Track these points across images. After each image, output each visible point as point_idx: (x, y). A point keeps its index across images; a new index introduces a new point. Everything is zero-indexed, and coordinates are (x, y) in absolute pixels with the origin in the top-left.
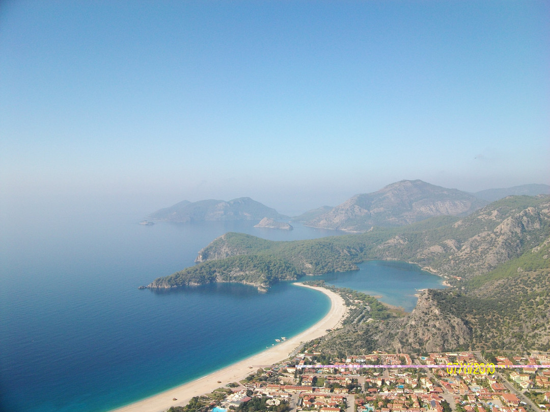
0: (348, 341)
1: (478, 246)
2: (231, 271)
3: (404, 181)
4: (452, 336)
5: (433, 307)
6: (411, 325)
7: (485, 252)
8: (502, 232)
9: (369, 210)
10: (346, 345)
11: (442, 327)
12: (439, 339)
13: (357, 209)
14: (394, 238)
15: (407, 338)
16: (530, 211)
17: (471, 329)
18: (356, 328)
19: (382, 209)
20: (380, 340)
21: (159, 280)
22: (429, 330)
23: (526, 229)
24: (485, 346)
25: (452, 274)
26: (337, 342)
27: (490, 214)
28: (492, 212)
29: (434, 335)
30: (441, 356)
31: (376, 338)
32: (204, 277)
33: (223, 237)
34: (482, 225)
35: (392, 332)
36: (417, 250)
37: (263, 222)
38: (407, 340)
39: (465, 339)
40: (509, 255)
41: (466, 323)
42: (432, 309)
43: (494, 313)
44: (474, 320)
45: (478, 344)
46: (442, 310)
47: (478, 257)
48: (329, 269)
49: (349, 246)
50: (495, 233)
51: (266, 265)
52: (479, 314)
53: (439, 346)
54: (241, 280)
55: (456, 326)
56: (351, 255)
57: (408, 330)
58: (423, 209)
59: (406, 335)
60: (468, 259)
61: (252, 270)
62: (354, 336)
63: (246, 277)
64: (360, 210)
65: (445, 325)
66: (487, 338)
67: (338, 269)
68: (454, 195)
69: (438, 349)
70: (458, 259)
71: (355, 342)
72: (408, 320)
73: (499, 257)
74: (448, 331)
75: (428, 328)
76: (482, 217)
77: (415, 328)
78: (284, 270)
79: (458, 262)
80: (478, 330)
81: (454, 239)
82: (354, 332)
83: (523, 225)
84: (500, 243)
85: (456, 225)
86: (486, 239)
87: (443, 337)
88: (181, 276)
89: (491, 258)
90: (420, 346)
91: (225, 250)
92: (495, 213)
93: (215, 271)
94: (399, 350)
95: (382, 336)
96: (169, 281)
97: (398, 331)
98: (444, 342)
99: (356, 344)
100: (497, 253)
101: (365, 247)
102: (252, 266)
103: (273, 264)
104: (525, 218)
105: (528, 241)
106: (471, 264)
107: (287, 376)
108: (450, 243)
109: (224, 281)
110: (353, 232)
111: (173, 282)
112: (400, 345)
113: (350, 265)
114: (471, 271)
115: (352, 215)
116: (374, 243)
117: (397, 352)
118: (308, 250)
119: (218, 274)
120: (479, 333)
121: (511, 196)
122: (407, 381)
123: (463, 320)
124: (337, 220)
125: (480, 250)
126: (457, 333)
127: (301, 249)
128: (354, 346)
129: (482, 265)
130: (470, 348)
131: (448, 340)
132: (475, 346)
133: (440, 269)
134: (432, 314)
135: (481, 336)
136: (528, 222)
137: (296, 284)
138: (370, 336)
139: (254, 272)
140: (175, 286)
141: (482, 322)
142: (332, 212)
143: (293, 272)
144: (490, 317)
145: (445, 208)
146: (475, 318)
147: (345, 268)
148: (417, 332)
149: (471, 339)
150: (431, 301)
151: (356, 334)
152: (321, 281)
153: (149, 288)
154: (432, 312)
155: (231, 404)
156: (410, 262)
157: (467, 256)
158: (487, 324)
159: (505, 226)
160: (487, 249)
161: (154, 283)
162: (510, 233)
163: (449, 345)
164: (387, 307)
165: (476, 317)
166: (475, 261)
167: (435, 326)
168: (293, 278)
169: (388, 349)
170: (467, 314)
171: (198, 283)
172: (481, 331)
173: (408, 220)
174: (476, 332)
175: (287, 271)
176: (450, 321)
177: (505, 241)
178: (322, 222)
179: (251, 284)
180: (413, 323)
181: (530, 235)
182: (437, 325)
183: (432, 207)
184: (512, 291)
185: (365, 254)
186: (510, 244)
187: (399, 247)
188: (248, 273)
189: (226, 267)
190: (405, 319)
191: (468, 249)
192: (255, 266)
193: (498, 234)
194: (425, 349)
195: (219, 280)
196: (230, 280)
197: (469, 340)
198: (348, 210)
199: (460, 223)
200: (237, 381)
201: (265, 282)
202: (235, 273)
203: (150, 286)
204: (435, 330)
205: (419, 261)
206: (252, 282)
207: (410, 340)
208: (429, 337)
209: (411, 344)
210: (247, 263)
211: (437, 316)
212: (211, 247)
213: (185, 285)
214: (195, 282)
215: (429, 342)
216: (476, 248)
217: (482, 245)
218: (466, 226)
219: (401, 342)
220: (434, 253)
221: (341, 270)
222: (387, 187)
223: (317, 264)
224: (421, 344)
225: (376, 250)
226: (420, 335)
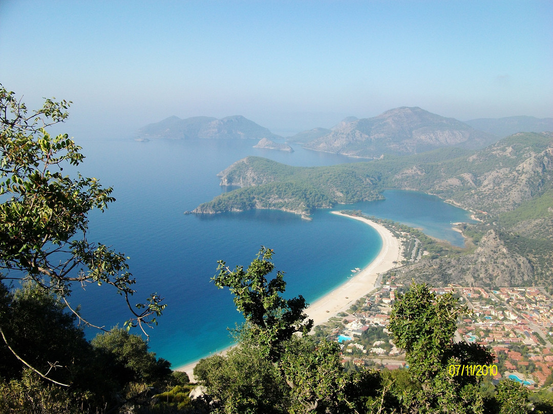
0: (426, 275)
1: (501, 182)
2: (269, 198)
3: (404, 108)
4: (519, 273)
5: (501, 247)
6: (482, 262)
7: (507, 189)
8: (525, 170)
9: (369, 136)
10: (425, 278)
11: (510, 265)
12: (507, 275)
13: (358, 133)
14: (412, 169)
15: (478, 273)
16: (551, 152)
17: (533, 267)
18: (431, 263)
19: (382, 135)
20: (453, 274)
21: (203, 206)
22: (498, 267)
23: (547, 169)
24: (546, 283)
25: (477, 208)
26: (416, 275)
27: (504, 150)
28: (506, 148)
29: (503, 271)
30: (511, 291)
31: (449, 272)
32: (245, 203)
33: (245, 160)
34: (496, 160)
35: (464, 267)
36: (434, 181)
37: (262, 142)
38: (479, 276)
39: (528, 276)
40: (532, 193)
41: (530, 262)
42: (499, 248)
43: (551, 253)
44: (534, 259)
45: (540, 281)
46: (509, 249)
47: (501, 194)
48: (358, 198)
49: (368, 174)
50: (517, 171)
51: (303, 193)
52: (538, 254)
53: (507, 281)
54: (280, 207)
55: (522, 264)
56: (373, 184)
57: (479, 266)
58: (423, 137)
59: (477, 271)
60: (492, 194)
61: (291, 198)
62: (430, 270)
63: (286, 205)
64: (361, 135)
65: (513, 263)
66: (547, 276)
67: (367, 199)
68: (452, 124)
69: (506, 284)
70: (482, 194)
71: (432, 275)
72: (478, 257)
73: (523, 195)
74: (515, 268)
75: (498, 265)
76: (497, 152)
77: (486, 264)
78: (320, 198)
79: (481, 197)
80: (539, 268)
81: (470, 172)
82: (430, 266)
83: (544, 165)
84: (524, 182)
85: (471, 159)
86: (509, 176)
87: (510, 274)
88: (223, 202)
89: (515, 195)
90: (490, 281)
91: (250, 174)
92: (510, 149)
93: (254, 198)
94: (472, 284)
95: (455, 270)
96: (213, 207)
97: (469, 266)
98: (512, 278)
99: (434, 278)
100: (521, 191)
101: (382, 176)
102: (290, 194)
103: (309, 193)
104: (546, 158)
105: (548, 181)
106: (495, 200)
107: (385, 307)
108: (467, 177)
109: (263, 208)
110: (355, 157)
111: (217, 208)
112: (473, 279)
113: (377, 195)
114: (496, 206)
115: (353, 139)
116: (390, 172)
117: (470, 285)
118: (336, 178)
119: (257, 201)
120: (540, 271)
121: (521, 133)
122: (493, 313)
123: (527, 259)
124: (337, 144)
125: (503, 186)
126: (522, 270)
127: (329, 177)
128: (432, 279)
129: (506, 201)
130: (533, 284)
131: (514, 277)
132: (538, 283)
133: (464, 203)
134: (500, 253)
135: (542, 274)
136: (549, 162)
137: (334, 213)
138: (445, 270)
139: (293, 199)
140: (219, 212)
141: (541, 260)
142: (331, 136)
143: (328, 201)
144: (547, 257)
145: (445, 138)
146: (535, 258)
147: (373, 198)
148: (487, 268)
149: (534, 276)
150: (499, 240)
151: (431, 268)
152: (358, 211)
153: (194, 213)
154: (500, 250)
155: (354, 333)
156: (429, 194)
157: (490, 191)
158: (546, 263)
159: (527, 165)
160: (510, 186)
161: (199, 208)
162: (533, 173)
163: (515, 281)
164: (435, 240)
165: (536, 256)
166: (499, 198)
167: (503, 264)
168: (328, 206)
169: (461, 282)
170: (528, 254)
171: (240, 209)
172: (541, 269)
173: (408, 148)
174: (537, 270)
175: (322, 199)
176: (516, 259)
177: (528, 180)
178: (321, 145)
179: (291, 211)
180: (484, 260)
181: (550, 175)
182: (506, 263)
183: (432, 135)
184: (550, 230)
185: (383, 184)
186: (532, 183)
187: (416, 178)
188: (287, 201)
189: (264, 194)
190: (475, 256)
191: (491, 185)
192: (293, 194)
193: (520, 172)
194: (495, 284)
195: (259, 206)
196: (270, 206)
197: (532, 277)
198: (349, 134)
199: (474, 157)
200: (344, 311)
201: (306, 210)
202: (274, 199)
203: (194, 211)
204: (503, 268)
205: (438, 193)
206: (292, 209)
207: (482, 276)
208: (498, 273)
209: (482, 279)
210: (285, 191)
211: (505, 255)
212: (235, 171)
213: (228, 211)
214: (237, 208)
215: (498, 277)
216: (499, 184)
217: (505, 182)
218: (481, 160)
219: (474, 277)
220: (452, 186)
221: (369, 199)
222: (386, 113)
223: (347, 193)
224: (491, 279)
225: (393, 180)
226: (490, 271)
